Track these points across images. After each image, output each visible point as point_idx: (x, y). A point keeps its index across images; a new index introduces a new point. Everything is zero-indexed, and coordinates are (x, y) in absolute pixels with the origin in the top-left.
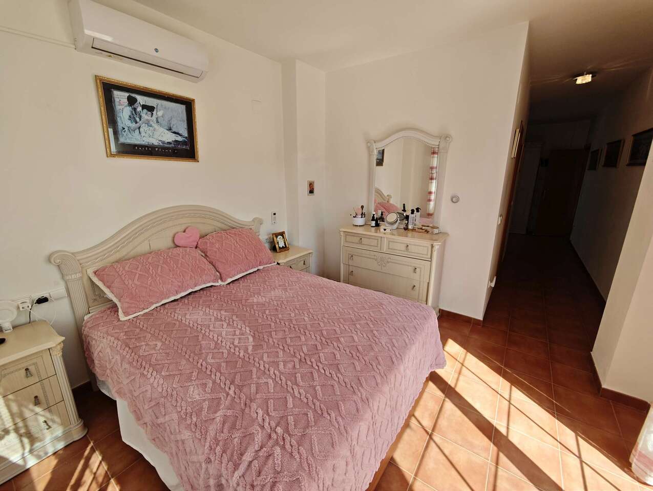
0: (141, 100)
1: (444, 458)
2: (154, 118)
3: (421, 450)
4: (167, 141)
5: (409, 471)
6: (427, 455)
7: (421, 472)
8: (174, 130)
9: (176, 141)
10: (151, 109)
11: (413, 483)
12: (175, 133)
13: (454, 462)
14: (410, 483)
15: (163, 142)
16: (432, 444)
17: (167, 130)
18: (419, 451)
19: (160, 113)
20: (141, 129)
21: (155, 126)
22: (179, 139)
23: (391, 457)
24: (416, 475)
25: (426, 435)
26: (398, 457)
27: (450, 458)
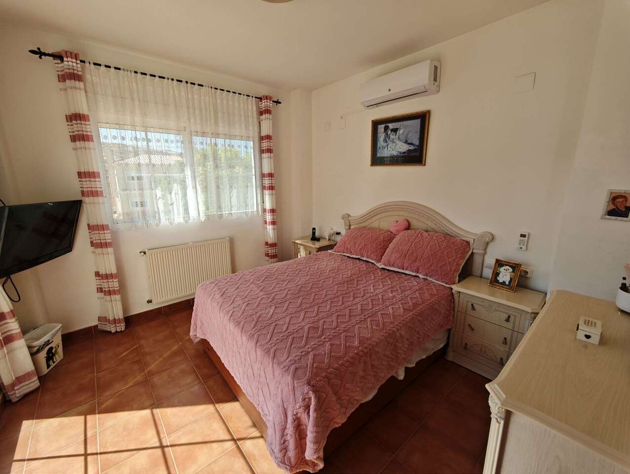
0: (391, 126)
1: (213, 440)
2: (397, 136)
3: (230, 425)
4: (403, 151)
5: (223, 407)
6: (223, 427)
7: (217, 415)
8: (409, 142)
9: (409, 150)
10: (395, 130)
11: (215, 406)
12: (409, 144)
13: (204, 446)
14: (216, 405)
15: (401, 153)
16: (228, 437)
17: (404, 143)
18: (230, 423)
19: (401, 132)
20: (389, 146)
21: (397, 142)
22: (412, 148)
23: (239, 400)
24: (218, 411)
25: (239, 437)
26: (235, 405)
27: (209, 445)
